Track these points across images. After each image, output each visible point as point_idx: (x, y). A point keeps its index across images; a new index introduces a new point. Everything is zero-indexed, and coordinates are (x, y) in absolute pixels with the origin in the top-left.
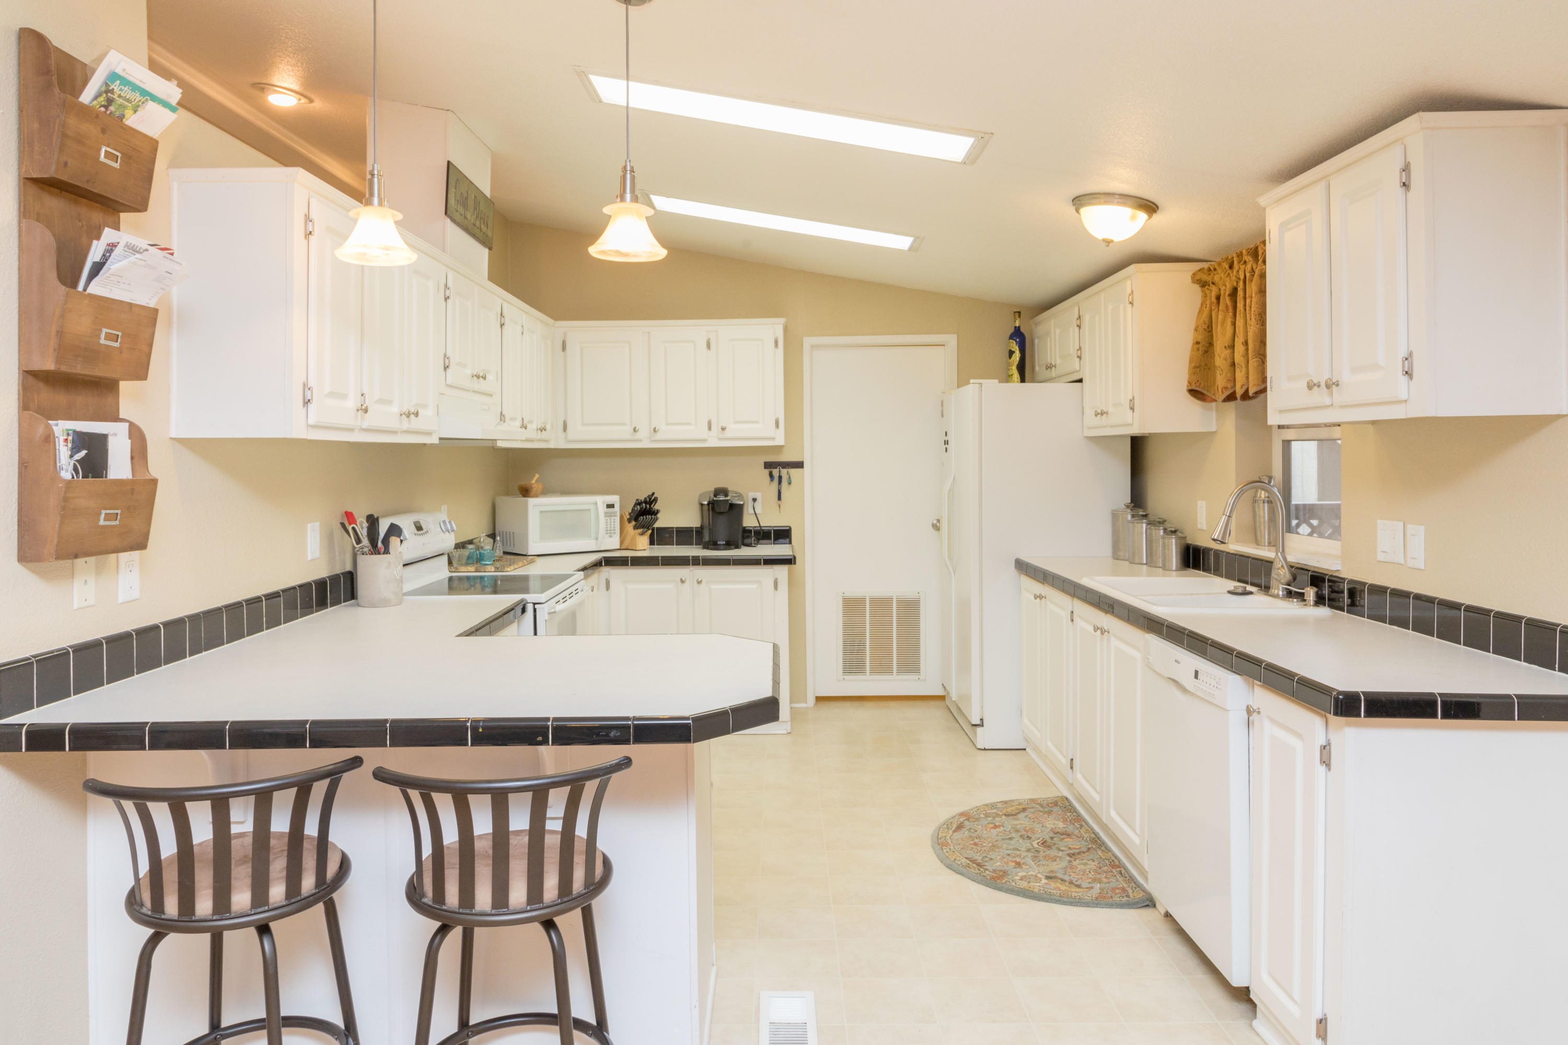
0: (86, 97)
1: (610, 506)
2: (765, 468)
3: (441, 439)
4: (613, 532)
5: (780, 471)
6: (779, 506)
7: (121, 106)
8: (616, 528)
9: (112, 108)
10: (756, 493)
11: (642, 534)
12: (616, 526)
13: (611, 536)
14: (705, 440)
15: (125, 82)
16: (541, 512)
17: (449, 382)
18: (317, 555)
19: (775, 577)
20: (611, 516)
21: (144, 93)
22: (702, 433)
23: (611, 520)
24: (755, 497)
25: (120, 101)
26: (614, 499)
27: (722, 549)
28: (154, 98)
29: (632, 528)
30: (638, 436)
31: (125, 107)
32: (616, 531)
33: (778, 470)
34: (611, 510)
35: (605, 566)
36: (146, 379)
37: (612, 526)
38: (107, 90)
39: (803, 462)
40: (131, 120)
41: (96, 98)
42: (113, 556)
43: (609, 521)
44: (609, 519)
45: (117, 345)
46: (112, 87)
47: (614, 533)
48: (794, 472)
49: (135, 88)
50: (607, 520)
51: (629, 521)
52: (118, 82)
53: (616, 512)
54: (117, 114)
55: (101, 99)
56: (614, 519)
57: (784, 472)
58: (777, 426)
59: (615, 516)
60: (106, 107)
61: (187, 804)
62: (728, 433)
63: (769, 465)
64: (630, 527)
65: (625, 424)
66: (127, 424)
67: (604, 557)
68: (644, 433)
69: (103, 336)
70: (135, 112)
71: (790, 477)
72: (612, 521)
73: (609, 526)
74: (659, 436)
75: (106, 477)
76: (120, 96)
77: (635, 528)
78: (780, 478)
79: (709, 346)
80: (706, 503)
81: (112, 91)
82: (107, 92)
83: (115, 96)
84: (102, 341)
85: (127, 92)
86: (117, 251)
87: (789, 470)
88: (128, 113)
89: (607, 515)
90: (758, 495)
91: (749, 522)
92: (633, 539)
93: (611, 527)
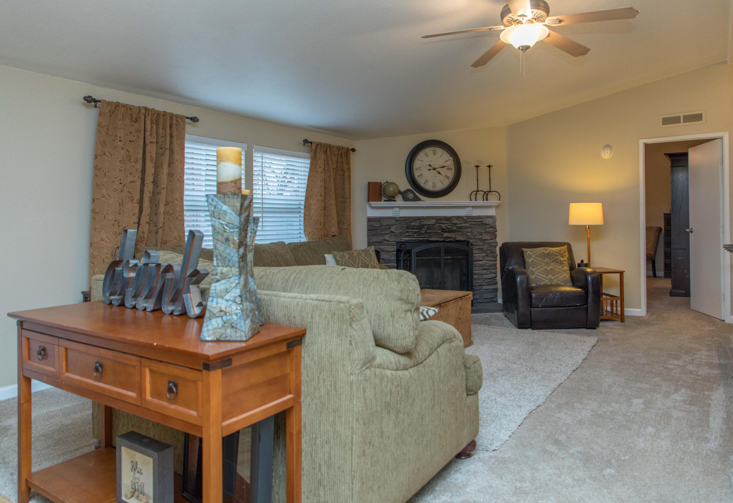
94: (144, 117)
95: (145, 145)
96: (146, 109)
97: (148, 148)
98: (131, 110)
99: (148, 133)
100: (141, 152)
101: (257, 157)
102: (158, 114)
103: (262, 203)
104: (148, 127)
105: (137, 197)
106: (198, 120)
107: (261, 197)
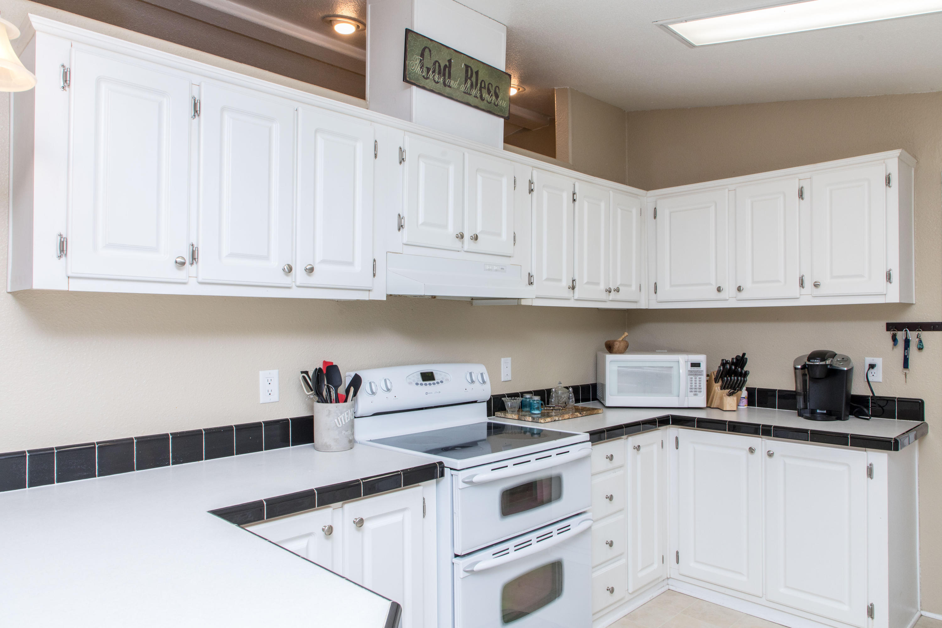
1: (696, 365)
2: (886, 330)
3: (387, 296)
4: (698, 389)
5: (906, 335)
6: (906, 374)
8: (702, 387)
10: (875, 358)
11: (730, 394)
12: (702, 385)
13: (695, 395)
14: (796, 299)
16: (619, 368)
17: (405, 241)
19: (869, 463)
20: (696, 375)
22: (794, 290)
23: (696, 378)
24: (872, 363)
26: (701, 358)
27: (819, 418)
29: (719, 388)
30: (724, 295)
32: (702, 390)
33: (904, 332)
34: (696, 369)
35: (671, 424)
37: (698, 385)
43: (694, 379)
44: (694, 378)
47: (700, 392)
48: (926, 335)
50: (692, 378)
51: (716, 381)
53: (702, 371)
56: (700, 378)
57: (912, 335)
58: (889, 277)
59: (700, 375)
62: (822, 291)
63: (890, 327)
64: (717, 387)
65: (710, 284)
67: (672, 416)
68: (729, 292)
71: (920, 341)
72: (698, 379)
73: (694, 385)
74: (745, 294)
78: (907, 343)
79: (801, 195)
80: (799, 367)
87: (920, 332)
89: (691, 373)
90: (878, 361)
91: (859, 389)
92: (721, 399)
93: (696, 386)
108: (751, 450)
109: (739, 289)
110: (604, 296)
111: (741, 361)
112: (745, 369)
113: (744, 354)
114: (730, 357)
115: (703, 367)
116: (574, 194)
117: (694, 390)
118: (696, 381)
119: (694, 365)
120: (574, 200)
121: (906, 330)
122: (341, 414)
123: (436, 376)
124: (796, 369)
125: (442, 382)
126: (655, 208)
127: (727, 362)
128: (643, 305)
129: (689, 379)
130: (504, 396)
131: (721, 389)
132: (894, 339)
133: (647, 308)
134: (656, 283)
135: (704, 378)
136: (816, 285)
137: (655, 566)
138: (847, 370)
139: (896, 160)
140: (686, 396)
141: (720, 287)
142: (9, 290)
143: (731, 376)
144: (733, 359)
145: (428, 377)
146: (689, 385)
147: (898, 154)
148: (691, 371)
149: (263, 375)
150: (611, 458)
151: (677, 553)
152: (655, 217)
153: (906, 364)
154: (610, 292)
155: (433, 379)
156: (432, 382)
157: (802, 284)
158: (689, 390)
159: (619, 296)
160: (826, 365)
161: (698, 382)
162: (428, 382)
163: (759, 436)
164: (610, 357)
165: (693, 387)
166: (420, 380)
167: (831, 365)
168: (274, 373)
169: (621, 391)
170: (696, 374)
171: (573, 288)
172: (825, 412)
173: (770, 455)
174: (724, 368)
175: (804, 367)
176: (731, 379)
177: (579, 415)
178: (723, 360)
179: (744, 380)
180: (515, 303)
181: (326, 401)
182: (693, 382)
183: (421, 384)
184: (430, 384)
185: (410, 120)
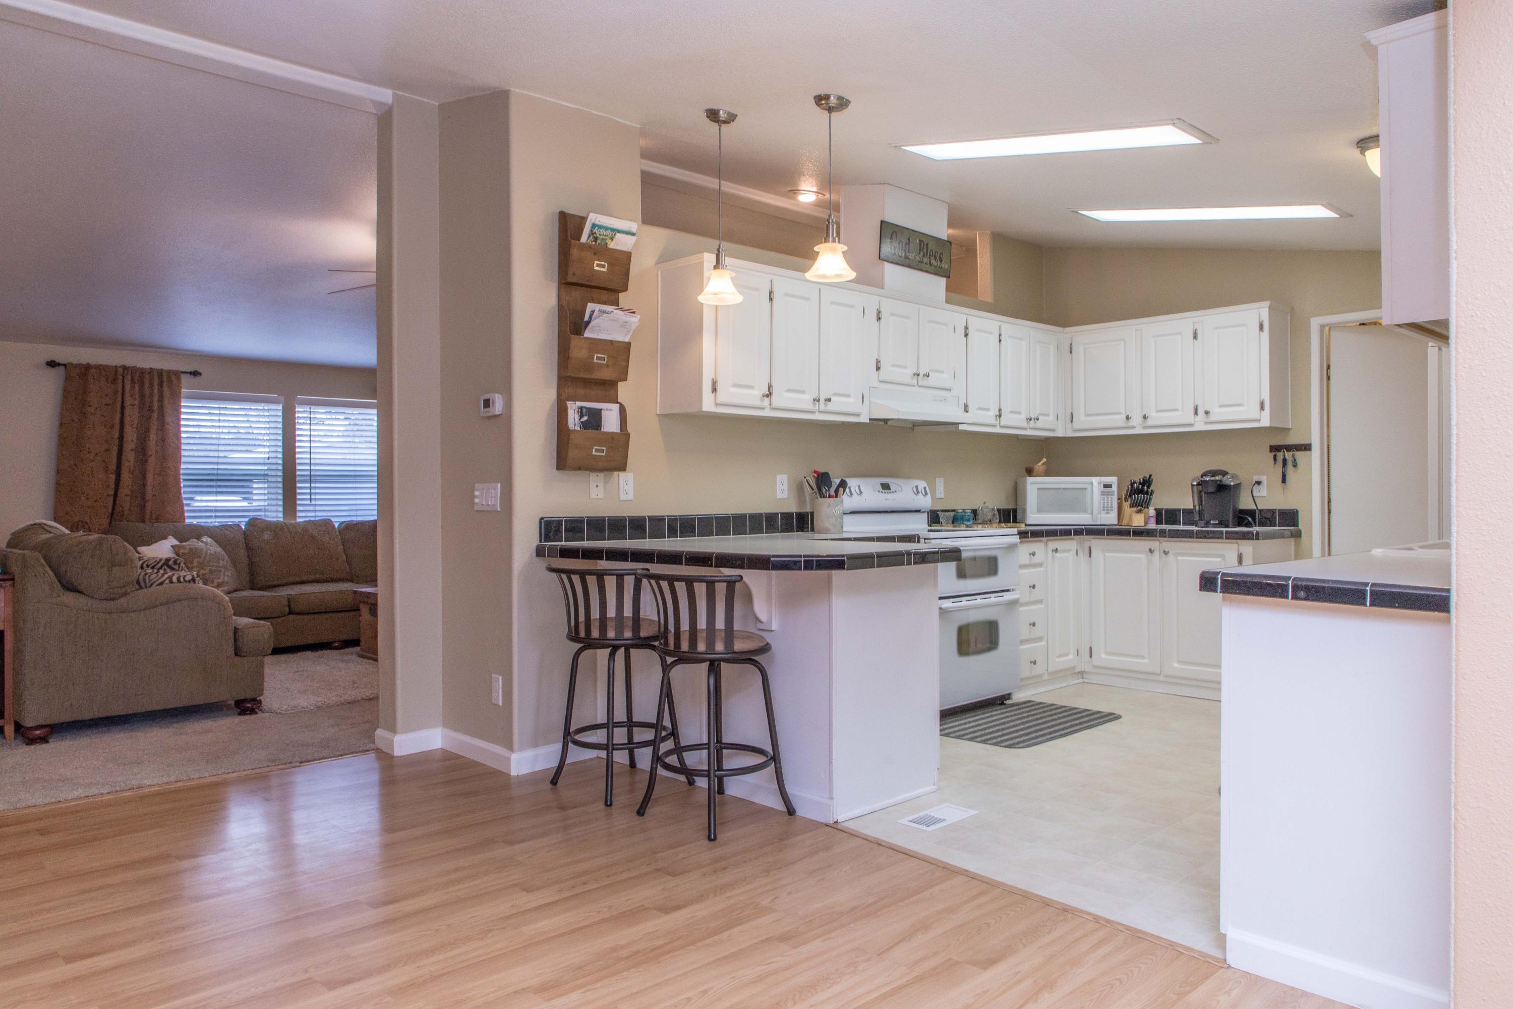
0: (584, 239)
1: (1107, 486)
2: (1271, 451)
3: (870, 419)
4: (1110, 509)
5: (1284, 455)
6: (1284, 488)
7: (603, 239)
8: (1113, 505)
9: (599, 241)
10: (1261, 477)
11: (1139, 512)
12: (1113, 503)
13: (1107, 513)
14: (1191, 425)
15: (600, 227)
16: (1038, 489)
17: (881, 379)
18: (785, 495)
21: (613, 230)
22: (1189, 418)
23: (1108, 498)
24: (1259, 480)
25: (601, 237)
26: (1113, 480)
28: (619, 231)
29: (1129, 506)
30: (1132, 422)
31: (606, 239)
32: (1113, 508)
33: (1282, 453)
34: (1108, 489)
35: (1086, 535)
36: (626, 380)
37: (1110, 504)
38: (592, 233)
39: (1311, 444)
40: (612, 245)
41: (588, 238)
42: (616, 473)
43: (1106, 499)
44: (1106, 497)
45: (605, 362)
46: (595, 231)
47: (1112, 510)
48: (1299, 455)
49: (607, 228)
50: (1104, 498)
51: (1126, 500)
52: (597, 228)
53: (1114, 492)
54: (603, 243)
55: (591, 238)
56: (1112, 498)
57: (1288, 455)
58: (1262, 407)
59: (1112, 495)
60: (596, 241)
61: (587, 577)
62: (1213, 418)
63: (1274, 449)
64: (1126, 505)
65: (1120, 413)
66: (618, 405)
67: (1086, 528)
68: (1136, 420)
69: (595, 359)
70: (612, 240)
71: (1295, 460)
72: (1110, 499)
73: (1106, 504)
74: (1149, 422)
75: (600, 430)
76: (600, 235)
77: (1132, 506)
78: (1285, 461)
79: (1195, 336)
80: (1195, 483)
81: (595, 233)
82: (593, 234)
83: (598, 235)
84: (595, 360)
85: (603, 232)
86: (596, 314)
87: (1294, 453)
88: (609, 241)
89: (1103, 494)
90: (1264, 479)
91: (1245, 503)
92: (1131, 513)
93: (1108, 504)
94: (121, 377)
95: (123, 408)
96: (124, 368)
97: (127, 412)
98: (105, 371)
99: (127, 395)
100: (118, 416)
101: (301, 413)
102: (142, 372)
103: (311, 470)
104: (128, 388)
105: (113, 466)
106: (200, 374)
107: (309, 450)
108: (1151, 551)
109: (1145, 417)
110: (1024, 424)
111: (1147, 481)
112: (1152, 488)
113: (1150, 476)
114: (1138, 477)
115: (1115, 488)
116: (1000, 335)
117: (1106, 509)
118: (1108, 500)
119: (1106, 486)
120: (1000, 341)
121: (1284, 451)
122: (837, 506)
123: (891, 487)
124: (1192, 485)
125: (896, 492)
126: (1071, 344)
127: (1135, 482)
128: (1060, 433)
129: (1102, 499)
130: (938, 511)
131: (1130, 507)
132: (1275, 459)
133: (1064, 436)
134: (1072, 413)
135: (1115, 498)
136: (1207, 413)
137: (1071, 657)
138: (1233, 485)
139: (1267, 309)
140: (1100, 513)
141: (1128, 416)
142: (658, 413)
143: (1138, 494)
144: (1140, 480)
145: (886, 487)
146: (1102, 504)
147: (1268, 305)
148: (1104, 492)
149: (779, 477)
150: (1034, 554)
151: (1091, 648)
152: (1071, 353)
153: (1284, 480)
154: (1031, 420)
155: (889, 489)
156: (889, 491)
157: (1196, 413)
158: (1102, 508)
159: (1039, 424)
160: (1216, 481)
161: (1110, 501)
162: (886, 491)
163: (1156, 538)
164: (1030, 480)
165: (1106, 506)
166: (881, 489)
167: (1221, 481)
168: (785, 477)
169: (1040, 510)
170: (1108, 494)
171: (1000, 416)
172: (1217, 522)
173: (1166, 553)
174: (1132, 487)
175: (1199, 484)
176: (1138, 497)
177: (1005, 526)
178: (1131, 481)
179: (1150, 498)
180: (952, 428)
181: (824, 497)
182: (1106, 501)
183: (882, 492)
184: (888, 493)
185: (882, 288)
